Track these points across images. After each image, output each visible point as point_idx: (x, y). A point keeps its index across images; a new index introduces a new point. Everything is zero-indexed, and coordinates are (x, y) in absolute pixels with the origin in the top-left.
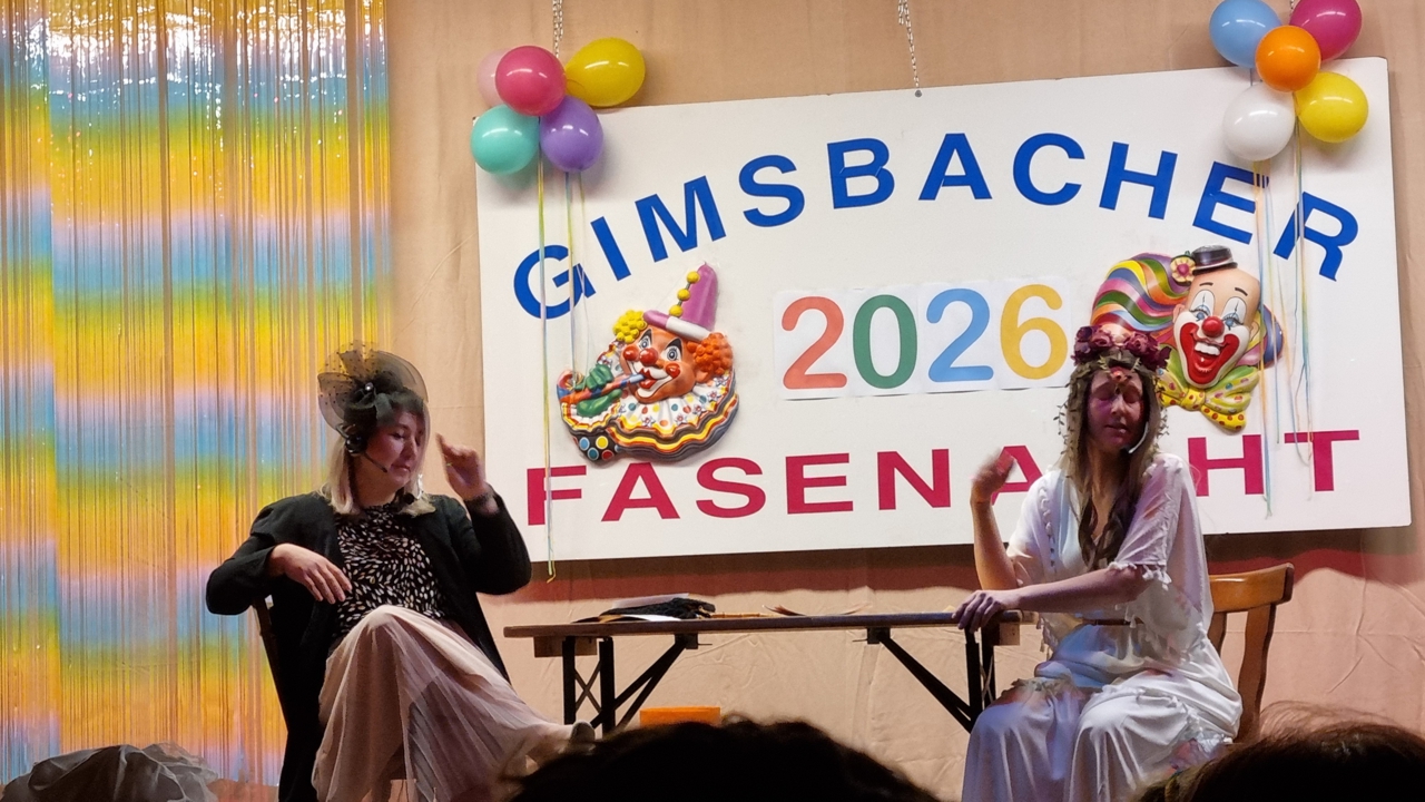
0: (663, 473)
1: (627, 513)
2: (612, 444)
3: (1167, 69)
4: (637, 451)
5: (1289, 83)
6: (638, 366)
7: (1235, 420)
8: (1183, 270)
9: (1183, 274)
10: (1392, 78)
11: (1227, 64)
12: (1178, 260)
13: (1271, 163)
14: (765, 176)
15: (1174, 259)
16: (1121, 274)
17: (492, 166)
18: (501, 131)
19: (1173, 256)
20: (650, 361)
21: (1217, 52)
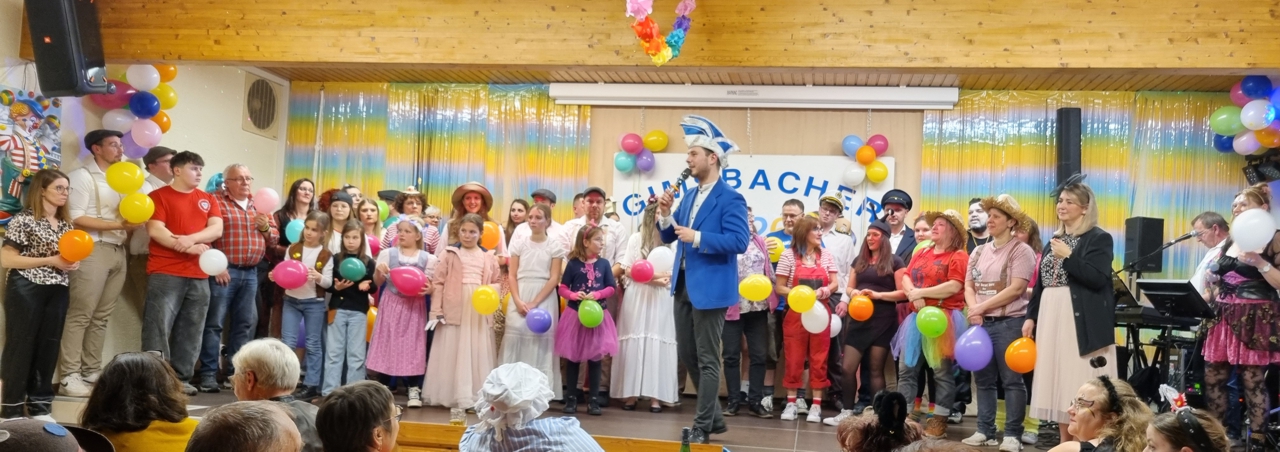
3: (827, 154)
5: (865, 163)
11: (846, 155)
13: (857, 186)
17: (621, 169)
18: (624, 159)
21: (844, 152)
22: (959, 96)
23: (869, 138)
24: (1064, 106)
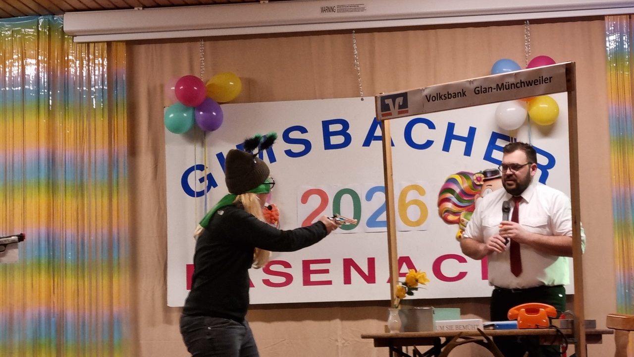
8: (479, 179)
9: (479, 181)
12: (476, 175)
13: (517, 132)
14: (294, 135)
15: (474, 174)
16: (452, 180)
17: (174, 129)
18: (177, 115)
19: (474, 173)
23: (529, 62)
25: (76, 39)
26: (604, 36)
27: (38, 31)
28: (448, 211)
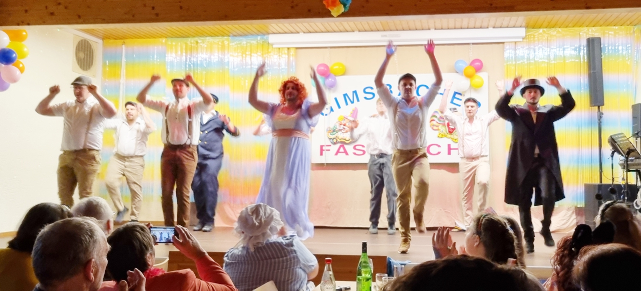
0: (346, 146)
1: (339, 154)
2: (337, 141)
4: (341, 142)
5: (469, 76)
6: (342, 126)
7: (456, 141)
10: (489, 77)
11: (457, 72)
13: (465, 92)
14: (367, 90)
16: (436, 112)
20: (345, 125)
22: (526, 33)
23: (471, 61)
24: (591, 36)
25: (274, 46)
26: (504, 51)
27: (258, 43)
28: (434, 125)
